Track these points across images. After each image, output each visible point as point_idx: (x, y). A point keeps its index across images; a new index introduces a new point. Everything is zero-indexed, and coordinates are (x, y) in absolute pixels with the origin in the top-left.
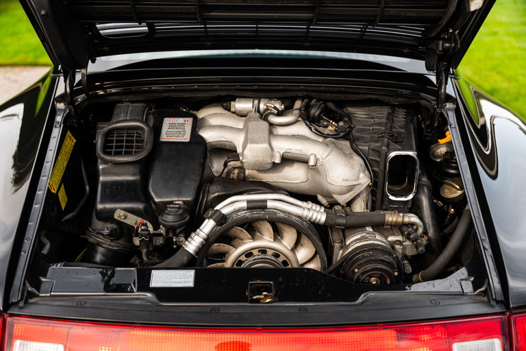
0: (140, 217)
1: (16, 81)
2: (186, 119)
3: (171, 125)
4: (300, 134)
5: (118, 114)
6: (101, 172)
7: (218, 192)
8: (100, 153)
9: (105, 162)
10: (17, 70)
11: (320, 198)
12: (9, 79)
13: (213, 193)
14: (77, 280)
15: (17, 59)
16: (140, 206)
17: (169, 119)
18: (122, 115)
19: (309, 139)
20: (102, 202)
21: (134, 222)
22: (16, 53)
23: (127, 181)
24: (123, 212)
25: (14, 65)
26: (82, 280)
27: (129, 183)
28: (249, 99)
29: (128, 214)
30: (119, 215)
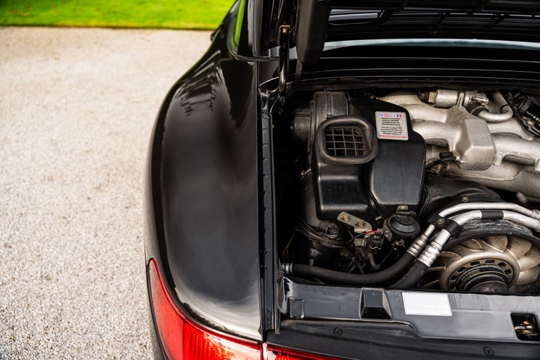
0: (362, 219)
1: (149, 41)
2: (399, 114)
3: (385, 121)
4: (512, 132)
5: (322, 104)
6: (319, 171)
7: (440, 195)
8: (325, 154)
9: (324, 160)
10: (147, 31)
11: (520, 195)
12: (143, 39)
13: (434, 196)
14: (327, 302)
15: (147, 23)
16: (363, 207)
17: (381, 113)
18: (326, 105)
19: (520, 137)
20: (326, 203)
21: (356, 223)
22: (146, 18)
23: (347, 181)
24: (348, 214)
25: (145, 28)
26: (332, 302)
27: (349, 183)
28: (453, 91)
29: (352, 216)
30: (344, 217)
